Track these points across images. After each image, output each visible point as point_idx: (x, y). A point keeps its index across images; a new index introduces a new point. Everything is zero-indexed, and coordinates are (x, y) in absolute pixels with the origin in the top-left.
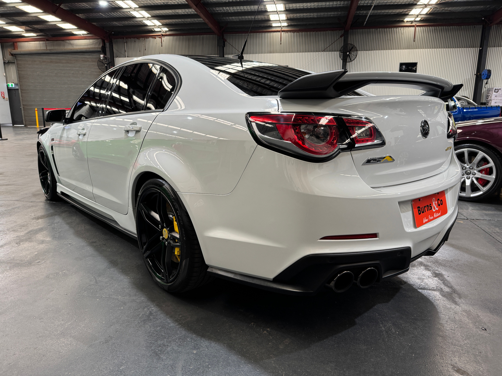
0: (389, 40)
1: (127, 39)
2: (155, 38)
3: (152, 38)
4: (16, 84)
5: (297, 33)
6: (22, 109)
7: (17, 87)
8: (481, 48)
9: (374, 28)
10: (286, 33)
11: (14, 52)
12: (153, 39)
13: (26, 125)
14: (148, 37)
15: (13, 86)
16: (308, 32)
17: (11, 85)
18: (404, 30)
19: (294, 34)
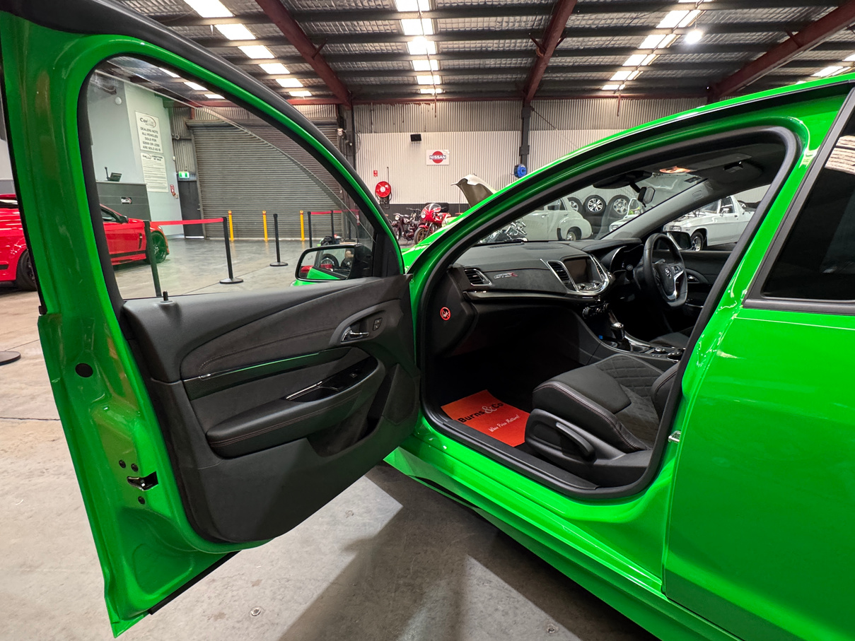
1: (375, 105)
2: (419, 104)
3: (413, 103)
4: (192, 174)
6: (202, 211)
7: (193, 178)
11: (191, 123)
12: (416, 105)
13: (207, 237)
14: (407, 102)
15: (188, 177)
17: (184, 175)
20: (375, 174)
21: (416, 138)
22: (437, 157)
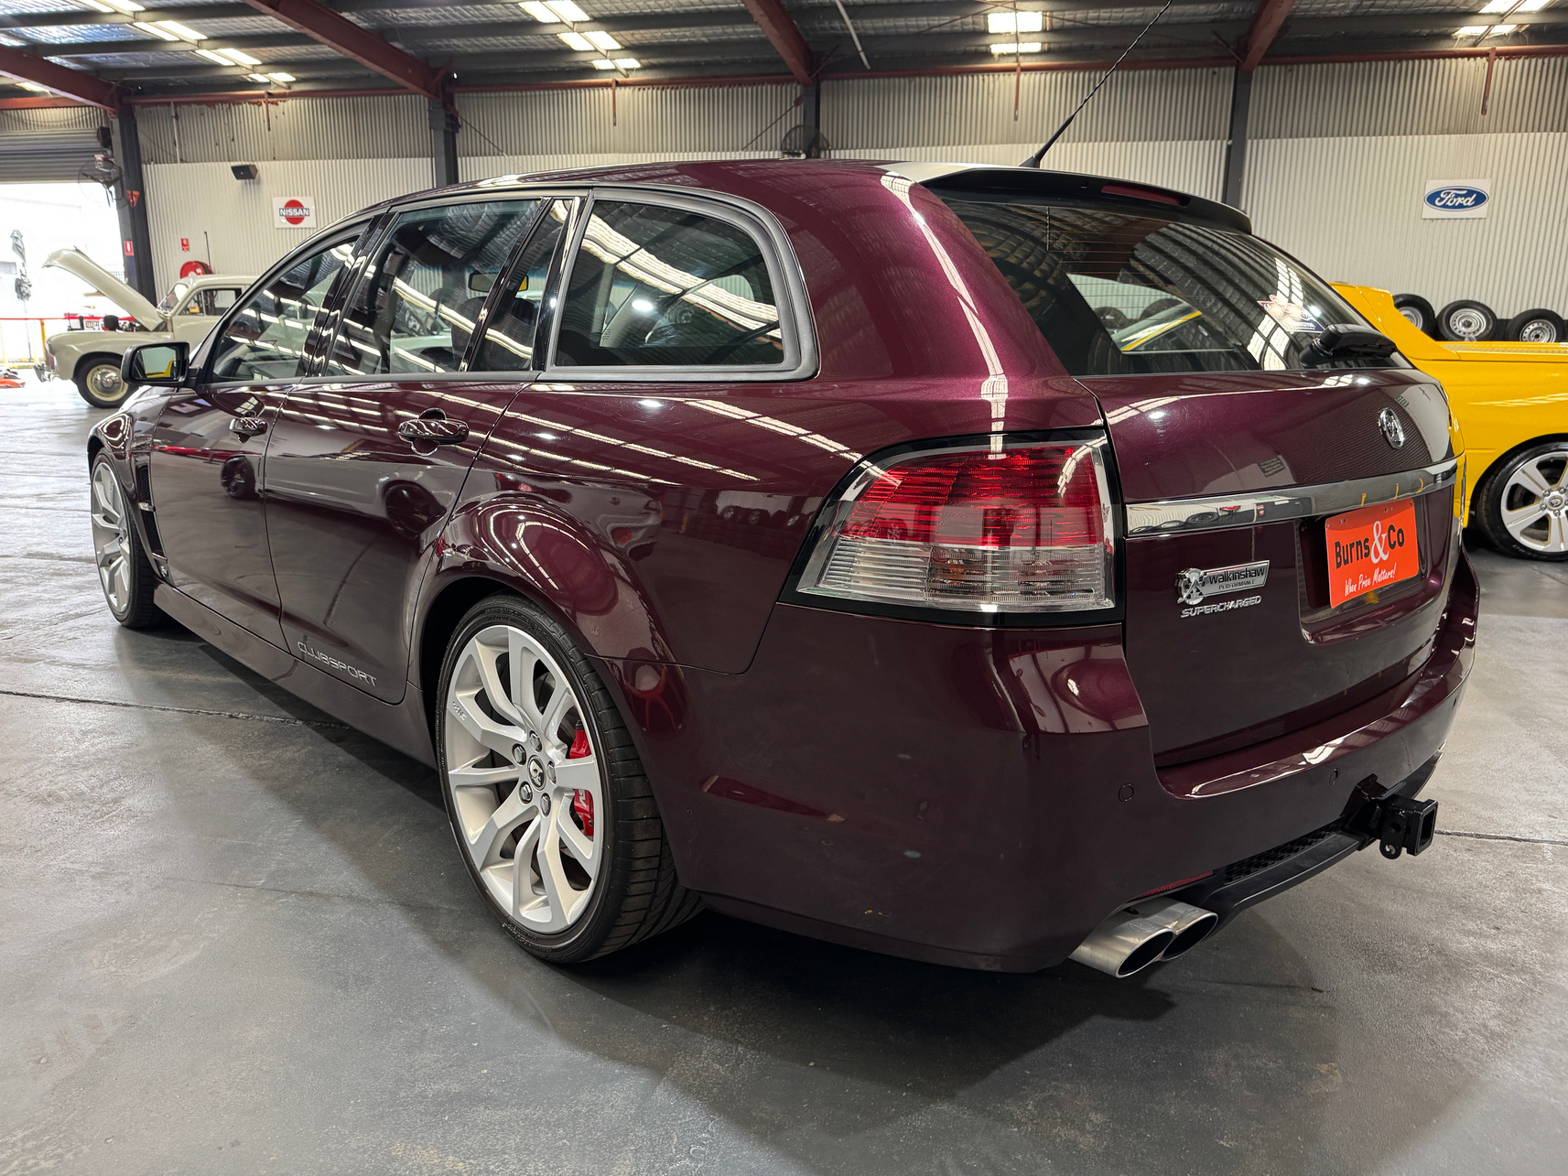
0: (950, 114)
1: (178, 108)
2: (258, 105)
3: (249, 103)
5: (673, 92)
8: (1230, 142)
9: (904, 76)
10: (639, 90)
12: (252, 106)
14: (236, 101)
16: (706, 86)
18: (994, 82)
19: (664, 93)
20: (185, 245)
21: (244, 173)
22: (294, 212)
